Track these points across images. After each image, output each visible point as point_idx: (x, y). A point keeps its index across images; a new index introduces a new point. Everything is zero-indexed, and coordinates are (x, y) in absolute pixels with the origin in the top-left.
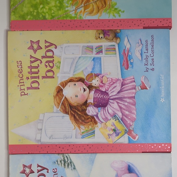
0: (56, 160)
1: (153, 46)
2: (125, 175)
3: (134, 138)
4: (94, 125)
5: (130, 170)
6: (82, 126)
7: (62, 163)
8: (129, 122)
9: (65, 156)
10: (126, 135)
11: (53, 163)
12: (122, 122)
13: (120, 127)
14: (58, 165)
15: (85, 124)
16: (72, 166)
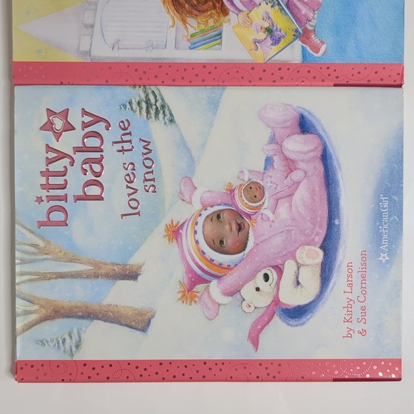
0: (128, 100)
2: (291, 137)
3: (317, 50)
4: (219, 16)
5: (304, 125)
6: (192, 19)
7: (141, 108)
8: (304, 10)
9: (150, 92)
10: (298, 43)
11: (121, 108)
12: (287, 11)
13: (283, 23)
14: (131, 112)
15: (198, 13)
16: (165, 115)
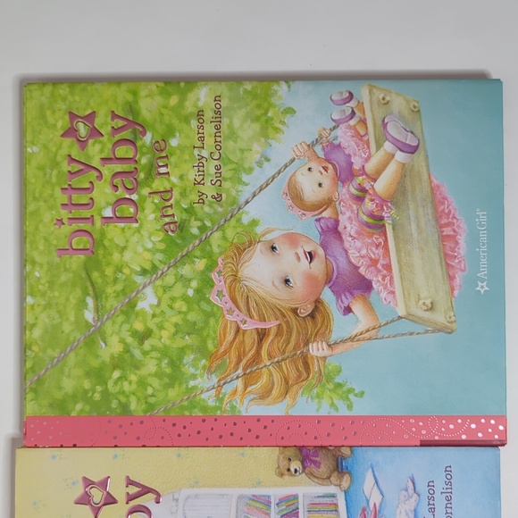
1: (449, 500)
